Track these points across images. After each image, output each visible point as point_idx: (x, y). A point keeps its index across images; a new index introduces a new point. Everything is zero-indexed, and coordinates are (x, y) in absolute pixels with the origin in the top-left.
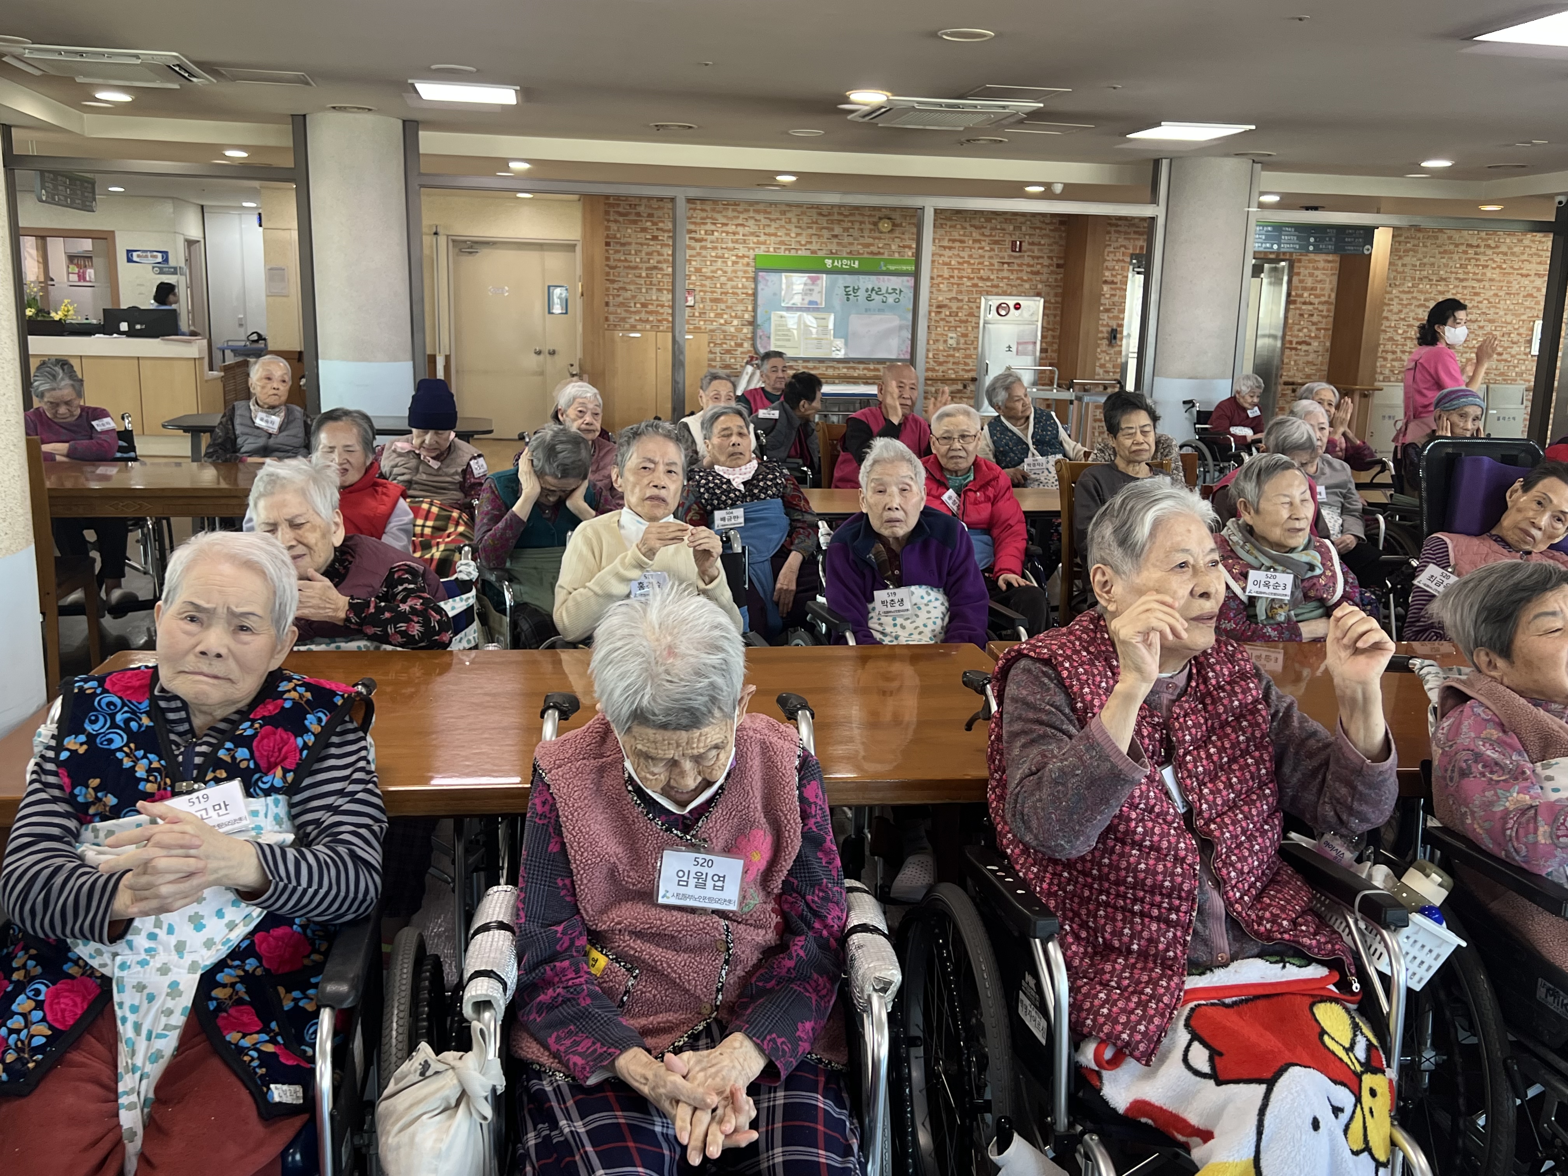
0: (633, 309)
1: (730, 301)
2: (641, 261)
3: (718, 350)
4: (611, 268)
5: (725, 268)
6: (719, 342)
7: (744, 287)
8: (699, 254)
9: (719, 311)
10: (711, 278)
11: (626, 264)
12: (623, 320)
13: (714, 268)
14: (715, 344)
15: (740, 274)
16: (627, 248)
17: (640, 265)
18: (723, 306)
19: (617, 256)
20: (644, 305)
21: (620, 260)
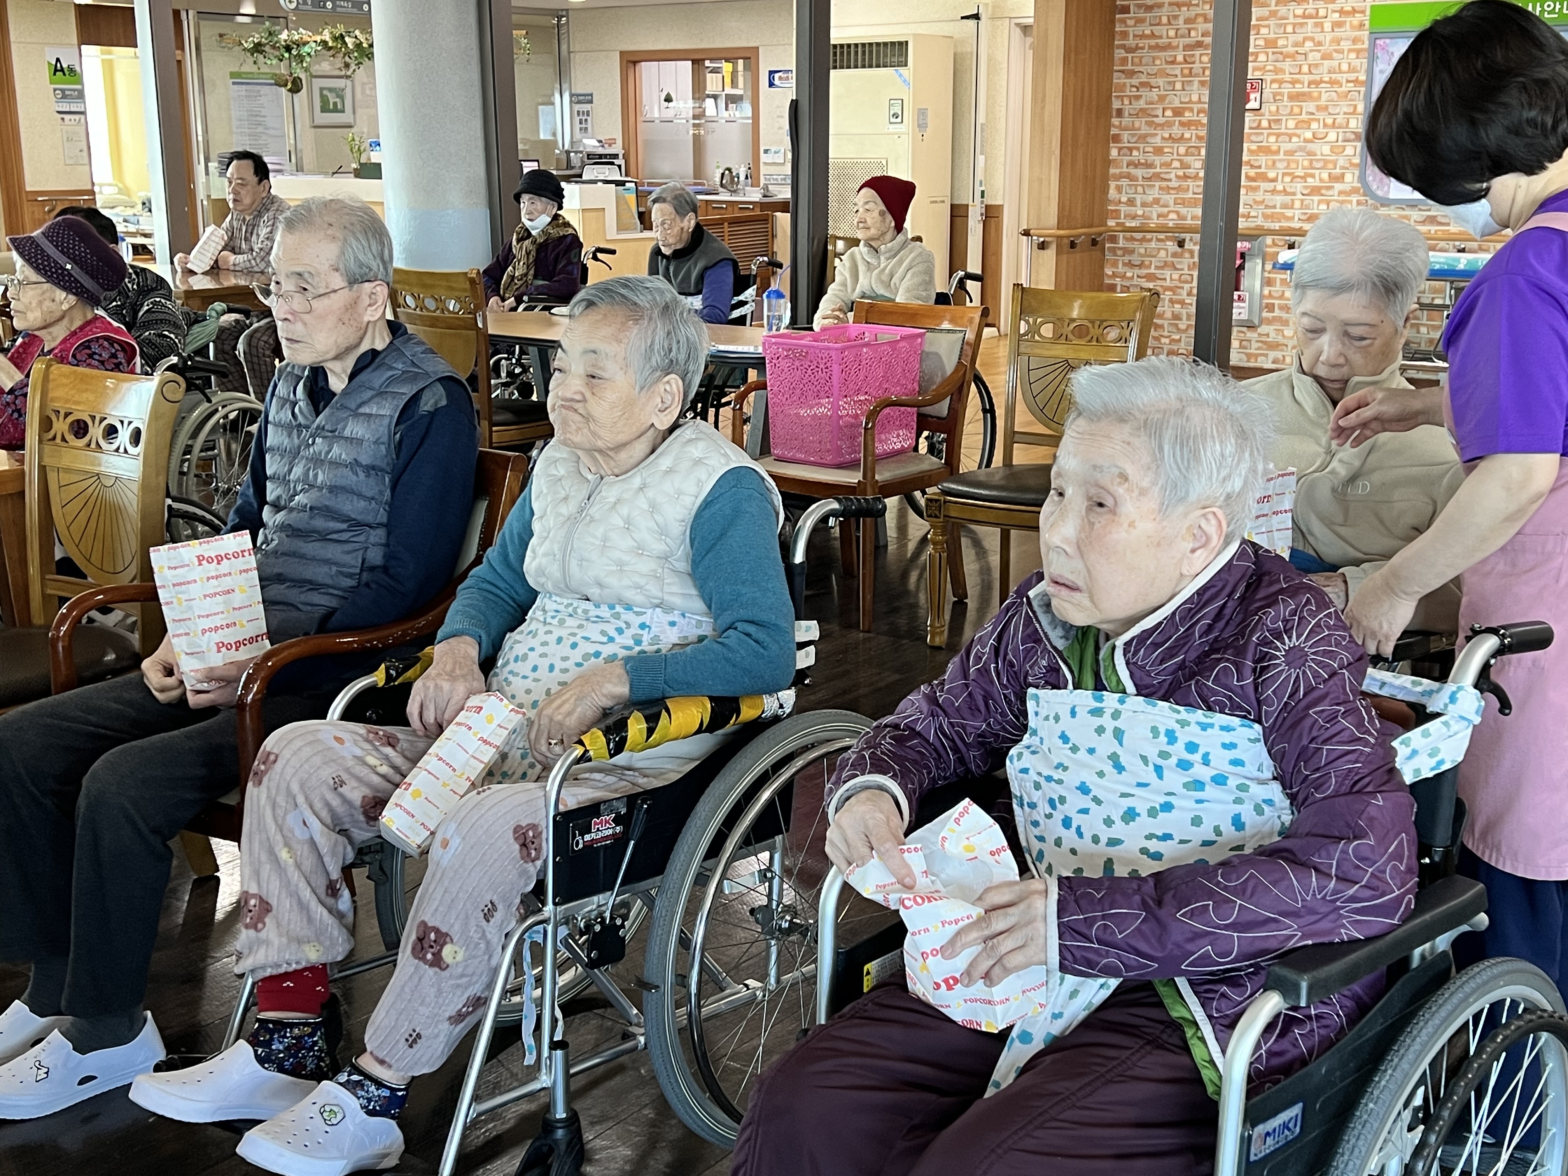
0: (1160, 120)
1: (1324, 97)
2: (1176, 37)
3: (1299, 186)
4: (1129, 50)
5: (1319, 37)
6: (1300, 172)
7: (1352, 70)
8: (1273, 14)
9: (1304, 116)
10: (1292, 56)
11: (1153, 42)
12: (1143, 138)
13: (1300, 38)
14: (1294, 177)
15: (1345, 45)
16: (1156, 13)
17: (1175, 42)
18: (1310, 106)
19: (1139, 30)
20: (1178, 112)
21: (1143, 36)
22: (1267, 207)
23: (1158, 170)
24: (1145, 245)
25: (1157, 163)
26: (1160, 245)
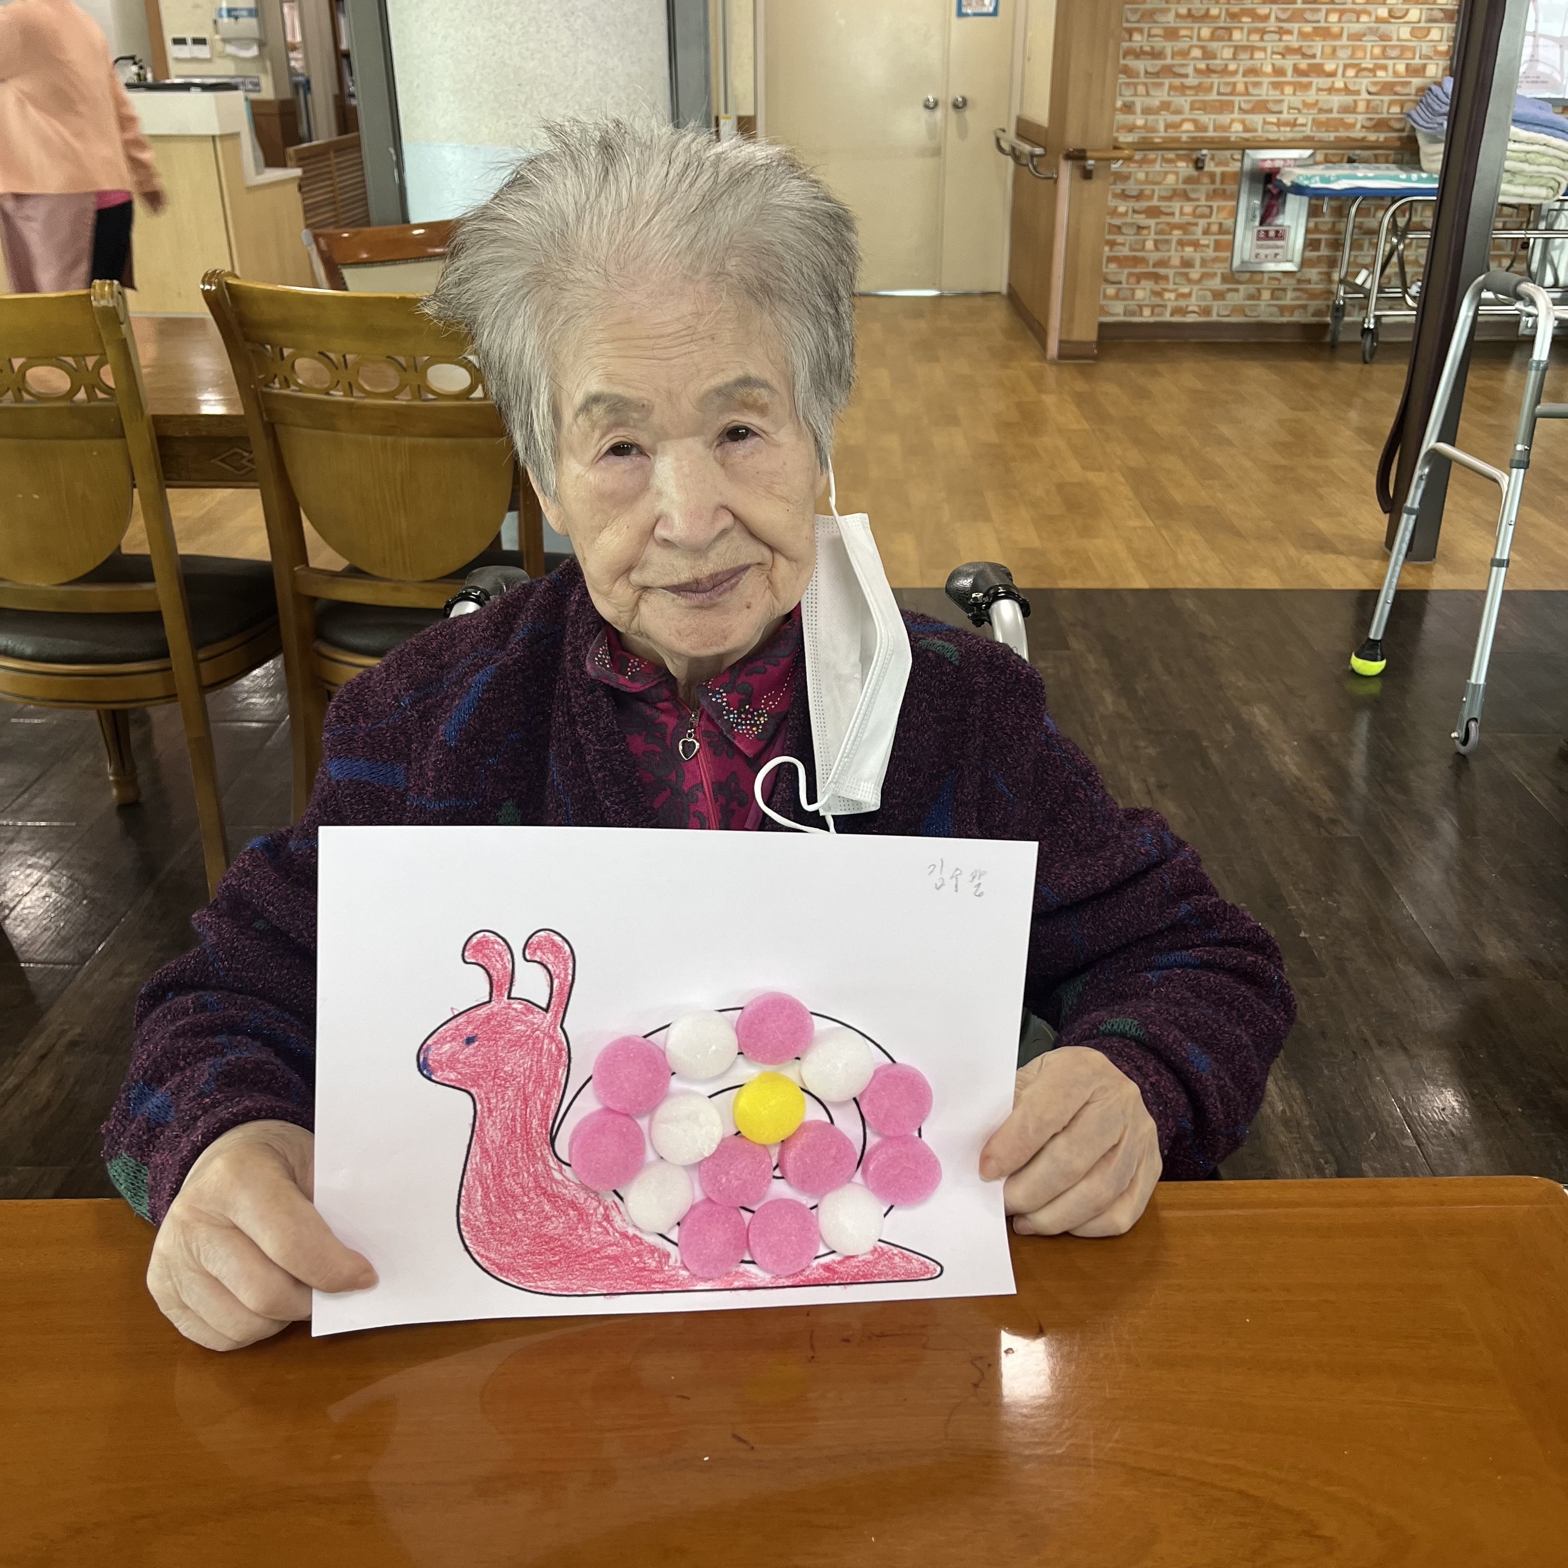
12: (1149, 15)
22: (1321, 111)
23: (1168, 61)
24: (1146, 168)
25: (1169, 52)
26: (1167, 167)
